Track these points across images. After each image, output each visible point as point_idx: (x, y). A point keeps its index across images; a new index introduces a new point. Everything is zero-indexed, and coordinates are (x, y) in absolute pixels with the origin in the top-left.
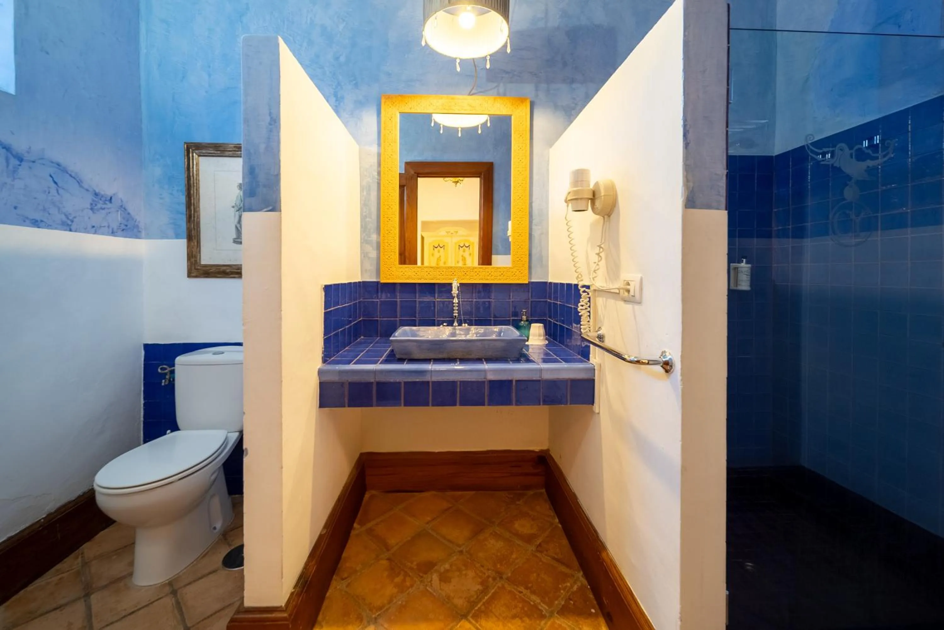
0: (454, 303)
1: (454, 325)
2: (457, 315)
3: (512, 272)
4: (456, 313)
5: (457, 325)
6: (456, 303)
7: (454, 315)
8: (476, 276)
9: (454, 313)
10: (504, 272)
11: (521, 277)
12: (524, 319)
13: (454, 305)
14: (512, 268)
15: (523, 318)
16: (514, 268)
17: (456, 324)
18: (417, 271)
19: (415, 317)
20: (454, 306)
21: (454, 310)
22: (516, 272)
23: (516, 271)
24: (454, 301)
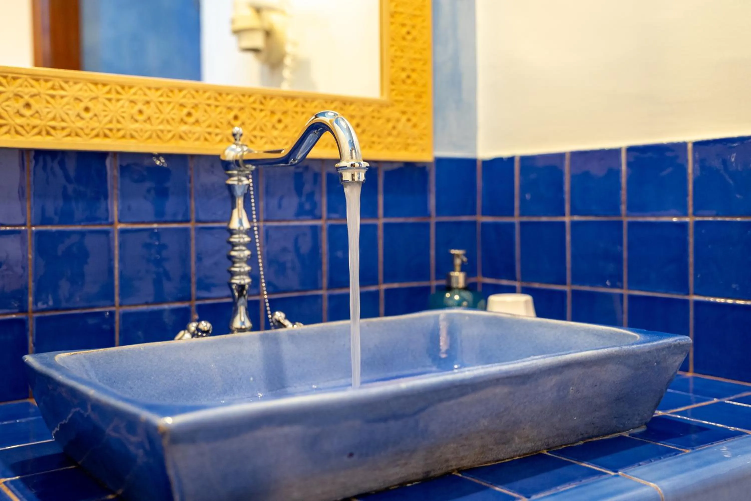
0: (231, 232)
1: (237, 324)
2: (247, 280)
3: (388, 120)
4: (240, 274)
5: (248, 324)
6: (239, 232)
7: (236, 280)
8: (274, 127)
9: (233, 274)
10: (363, 117)
11: (414, 139)
12: (458, 283)
13: (235, 239)
14: (388, 106)
15: (454, 281)
16: (393, 105)
17: (243, 323)
18: (32, 96)
19: (23, 310)
20: (233, 245)
21: (232, 260)
22: (398, 120)
23: (397, 115)
24: (234, 225)
